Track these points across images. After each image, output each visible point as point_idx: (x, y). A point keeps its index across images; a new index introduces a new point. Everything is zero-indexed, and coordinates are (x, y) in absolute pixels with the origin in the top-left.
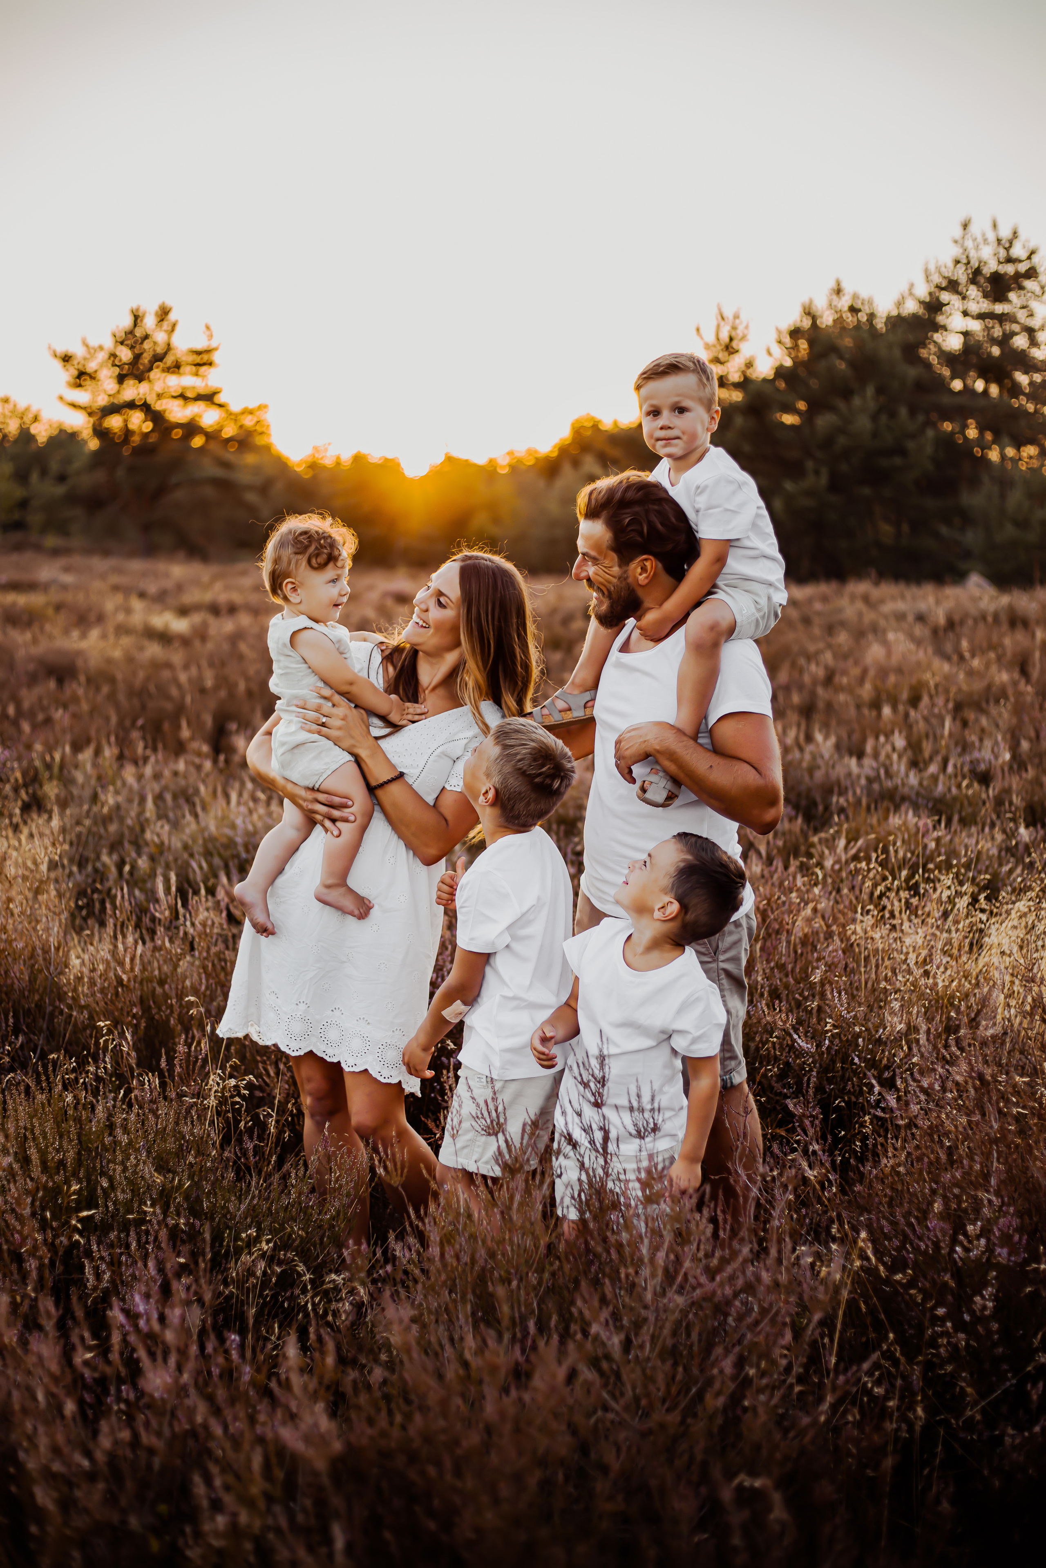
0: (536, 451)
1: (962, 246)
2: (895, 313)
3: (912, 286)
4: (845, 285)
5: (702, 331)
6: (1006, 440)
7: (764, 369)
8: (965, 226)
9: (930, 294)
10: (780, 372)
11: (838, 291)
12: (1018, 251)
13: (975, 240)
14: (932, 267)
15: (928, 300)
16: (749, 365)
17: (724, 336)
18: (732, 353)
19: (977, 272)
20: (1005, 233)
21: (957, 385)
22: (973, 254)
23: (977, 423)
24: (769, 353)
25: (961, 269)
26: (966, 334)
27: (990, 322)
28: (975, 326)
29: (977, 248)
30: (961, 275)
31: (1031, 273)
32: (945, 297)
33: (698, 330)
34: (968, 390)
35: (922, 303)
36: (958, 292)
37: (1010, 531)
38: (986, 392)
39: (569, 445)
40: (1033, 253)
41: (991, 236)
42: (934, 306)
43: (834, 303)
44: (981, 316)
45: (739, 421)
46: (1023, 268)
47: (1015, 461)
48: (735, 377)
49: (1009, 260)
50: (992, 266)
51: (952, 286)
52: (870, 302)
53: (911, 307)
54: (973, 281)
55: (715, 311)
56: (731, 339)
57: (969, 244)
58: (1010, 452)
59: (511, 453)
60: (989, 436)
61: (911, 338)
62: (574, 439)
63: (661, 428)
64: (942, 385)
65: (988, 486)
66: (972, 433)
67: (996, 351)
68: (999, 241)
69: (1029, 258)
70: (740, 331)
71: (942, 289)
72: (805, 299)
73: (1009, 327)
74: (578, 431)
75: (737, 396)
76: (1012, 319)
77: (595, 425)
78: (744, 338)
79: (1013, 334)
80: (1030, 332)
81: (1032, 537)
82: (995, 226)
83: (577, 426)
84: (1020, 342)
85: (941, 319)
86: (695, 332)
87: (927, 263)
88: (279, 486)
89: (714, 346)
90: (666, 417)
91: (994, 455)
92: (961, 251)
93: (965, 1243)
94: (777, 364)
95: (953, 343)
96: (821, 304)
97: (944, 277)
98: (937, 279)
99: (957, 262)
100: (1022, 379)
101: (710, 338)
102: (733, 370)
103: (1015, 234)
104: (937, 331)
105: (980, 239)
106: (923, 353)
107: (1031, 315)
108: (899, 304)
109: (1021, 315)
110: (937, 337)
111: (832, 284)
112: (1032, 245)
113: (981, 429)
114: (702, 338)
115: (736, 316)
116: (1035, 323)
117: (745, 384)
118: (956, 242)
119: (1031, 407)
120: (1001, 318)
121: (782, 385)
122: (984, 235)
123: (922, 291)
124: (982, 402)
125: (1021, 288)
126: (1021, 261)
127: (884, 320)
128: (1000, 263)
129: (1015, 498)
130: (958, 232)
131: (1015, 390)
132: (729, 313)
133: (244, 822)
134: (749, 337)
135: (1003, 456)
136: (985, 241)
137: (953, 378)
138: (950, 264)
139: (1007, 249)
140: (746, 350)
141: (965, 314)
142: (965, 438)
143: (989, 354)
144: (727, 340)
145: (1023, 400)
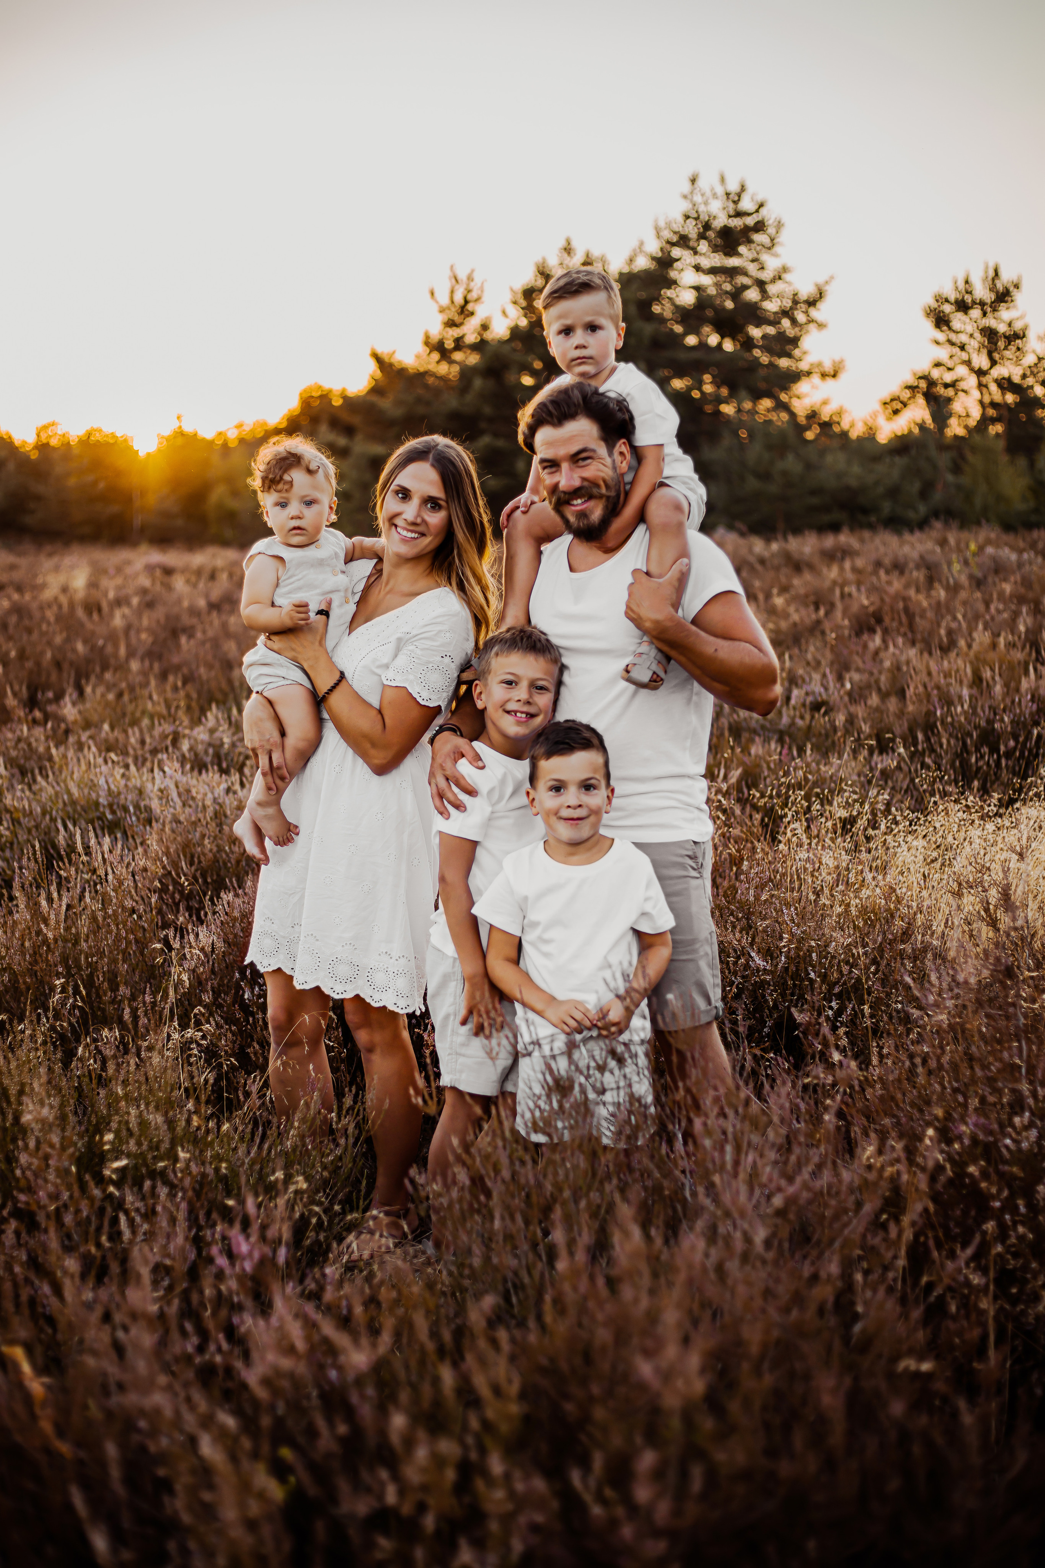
0: (265, 423)
1: (691, 201)
2: (626, 270)
3: (642, 243)
4: (575, 244)
5: (436, 294)
6: (743, 393)
7: (500, 330)
8: (693, 181)
9: (662, 249)
10: (515, 332)
11: (568, 250)
12: (746, 204)
13: (703, 195)
14: (662, 224)
15: (660, 255)
16: (485, 327)
17: (459, 298)
18: (468, 316)
19: (707, 226)
20: (733, 187)
21: (691, 340)
22: (702, 208)
23: (714, 377)
24: (504, 313)
25: (691, 223)
26: (697, 288)
27: (720, 278)
28: (706, 280)
29: (706, 203)
30: (692, 230)
31: (760, 227)
32: (676, 252)
33: (432, 294)
34: (703, 345)
35: (654, 258)
36: (688, 247)
37: (752, 484)
38: (720, 345)
39: (298, 416)
40: (761, 205)
41: (720, 191)
42: (665, 262)
43: (566, 262)
44: (713, 271)
45: (478, 383)
46: (750, 221)
47: (753, 412)
48: (471, 338)
49: (739, 214)
50: (721, 221)
51: (683, 241)
52: (603, 260)
53: (643, 263)
54: (702, 236)
55: (448, 273)
56: (466, 302)
57: (698, 199)
58: (747, 405)
59: (239, 426)
60: (724, 392)
61: (643, 295)
62: (303, 409)
63: (576, 348)
64: (676, 340)
65: (727, 441)
66: (708, 388)
67: (729, 305)
68: (728, 194)
69: (757, 211)
70: (473, 295)
71: (673, 244)
72: (538, 258)
73: (742, 280)
74: (307, 403)
75: (473, 359)
76: (744, 273)
77: (325, 397)
78: (478, 300)
79: (745, 287)
80: (761, 284)
81: (773, 488)
82: (723, 180)
83: (305, 396)
84: (752, 295)
85: (673, 274)
86: (428, 295)
87: (656, 221)
88: (11, 466)
89: (449, 309)
90: (579, 336)
91: (728, 409)
92: (691, 206)
93: (1014, 1135)
94: (513, 324)
95: (687, 298)
96: (553, 262)
97: (675, 233)
98: (667, 235)
99: (687, 217)
100: (756, 332)
101: (445, 300)
102: (470, 332)
103: (743, 188)
104: (669, 288)
105: (708, 193)
106: (656, 309)
107: (763, 268)
108: (631, 261)
109: (752, 268)
110: (669, 293)
111: (562, 243)
112: (760, 198)
113: (717, 383)
114: (437, 302)
115: (470, 278)
116: (766, 276)
117: (480, 346)
118: (685, 197)
119: (765, 359)
120: (732, 272)
121: (519, 345)
122: (712, 189)
123: (653, 247)
124: (717, 356)
125: (750, 241)
126: (749, 214)
127: (617, 276)
128: (730, 216)
129: (755, 452)
130: (686, 187)
131: (748, 344)
132: (462, 275)
133: (107, 782)
134: (484, 299)
135: (739, 410)
136: (715, 196)
137: (686, 333)
138: (680, 219)
139: (735, 202)
140: (481, 312)
141: (697, 268)
142: (702, 393)
143: (724, 309)
144: (462, 302)
145: (757, 352)
